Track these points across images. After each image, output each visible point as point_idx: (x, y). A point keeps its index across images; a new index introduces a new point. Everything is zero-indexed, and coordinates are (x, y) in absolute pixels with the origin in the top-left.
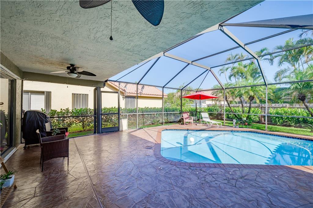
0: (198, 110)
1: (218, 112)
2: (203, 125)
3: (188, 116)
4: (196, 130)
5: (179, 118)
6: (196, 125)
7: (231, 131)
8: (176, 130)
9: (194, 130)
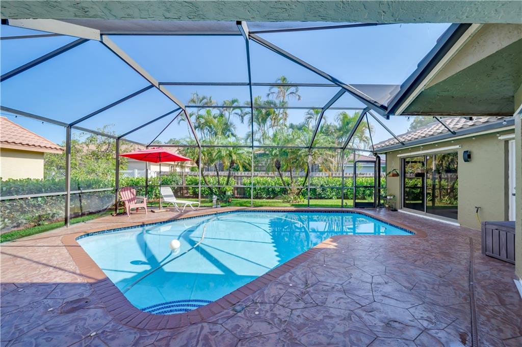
0: (151, 183)
1: (177, 184)
2: (167, 211)
3: (132, 196)
4: (161, 222)
5: (111, 203)
6: (152, 211)
7: (216, 214)
8: (114, 230)
9: (156, 223)
